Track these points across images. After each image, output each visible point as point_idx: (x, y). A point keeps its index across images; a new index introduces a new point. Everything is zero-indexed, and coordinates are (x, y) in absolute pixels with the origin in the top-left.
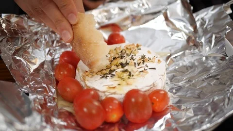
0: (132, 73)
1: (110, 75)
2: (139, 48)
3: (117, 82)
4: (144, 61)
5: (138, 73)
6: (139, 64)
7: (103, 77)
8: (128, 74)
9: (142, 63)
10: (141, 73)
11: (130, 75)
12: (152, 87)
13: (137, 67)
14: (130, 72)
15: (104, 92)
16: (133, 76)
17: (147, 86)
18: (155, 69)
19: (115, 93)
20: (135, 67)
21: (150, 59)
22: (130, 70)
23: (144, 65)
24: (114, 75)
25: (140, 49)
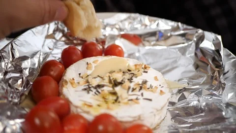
0: (120, 99)
1: (94, 91)
2: (146, 70)
3: (98, 103)
4: (141, 88)
5: (126, 101)
6: (134, 90)
7: (85, 89)
8: (115, 98)
9: (138, 89)
10: (130, 102)
11: (116, 101)
12: (136, 119)
13: (130, 92)
14: (118, 98)
15: (77, 107)
16: (119, 102)
17: (130, 117)
18: (150, 100)
19: (88, 113)
20: (128, 92)
21: (151, 87)
22: (119, 94)
23: (140, 93)
24: (99, 92)
25: (146, 72)
